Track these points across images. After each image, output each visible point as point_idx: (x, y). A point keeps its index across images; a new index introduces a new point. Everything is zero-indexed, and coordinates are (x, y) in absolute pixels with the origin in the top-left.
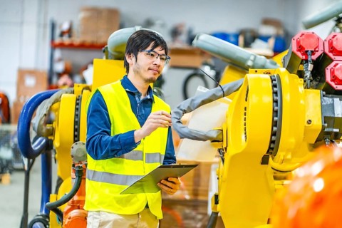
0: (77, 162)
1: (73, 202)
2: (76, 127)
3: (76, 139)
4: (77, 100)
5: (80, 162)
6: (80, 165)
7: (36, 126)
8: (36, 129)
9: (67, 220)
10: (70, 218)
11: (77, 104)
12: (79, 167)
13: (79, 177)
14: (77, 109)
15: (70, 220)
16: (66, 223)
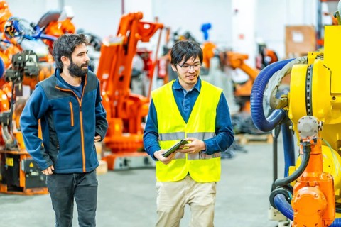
0: (305, 138)
1: (302, 179)
2: (308, 98)
3: (309, 110)
4: (308, 69)
5: (308, 137)
6: (308, 141)
7: (269, 98)
8: (269, 102)
9: (297, 198)
10: (299, 196)
11: (308, 74)
12: (306, 143)
13: (307, 153)
14: (308, 80)
15: (299, 198)
16: (295, 201)
